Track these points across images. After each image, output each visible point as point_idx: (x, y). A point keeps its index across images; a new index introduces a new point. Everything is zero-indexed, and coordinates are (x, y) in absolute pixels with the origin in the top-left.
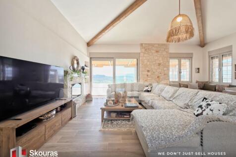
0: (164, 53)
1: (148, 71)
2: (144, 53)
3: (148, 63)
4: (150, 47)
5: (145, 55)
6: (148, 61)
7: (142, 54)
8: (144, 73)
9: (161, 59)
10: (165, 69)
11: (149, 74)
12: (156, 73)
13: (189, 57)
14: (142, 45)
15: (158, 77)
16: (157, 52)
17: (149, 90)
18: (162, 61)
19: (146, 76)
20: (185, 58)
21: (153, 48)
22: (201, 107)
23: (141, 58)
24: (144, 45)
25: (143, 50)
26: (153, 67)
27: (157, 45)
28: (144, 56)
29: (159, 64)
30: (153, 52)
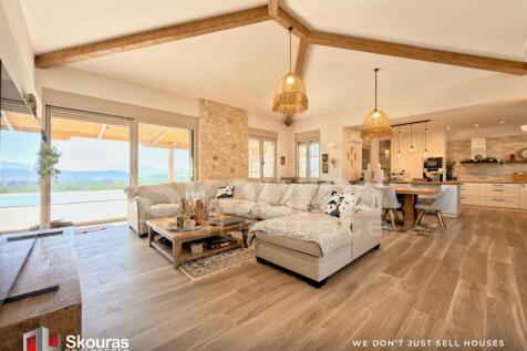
0: (241, 126)
1: (215, 158)
2: (208, 121)
3: (215, 142)
4: (218, 110)
5: (209, 124)
6: (215, 138)
7: (202, 122)
8: (206, 161)
9: (235, 135)
10: (243, 155)
11: (217, 163)
12: (229, 163)
13: (273, 138)
14: (202, 101)
15: (232, 170)
16: (230, 121)
17: (229, 193)
18: (237, 141)
19: (210, 168)
20: (268, 139)
21: (224, 113)
22: (333, 202)
23: (200, 130)
24: (206, 104)
25: (206, 113)
26: (222, 149)
27: (230, 109)
28: (206, 127)
29: (234, 146)
30: (225, 120)
